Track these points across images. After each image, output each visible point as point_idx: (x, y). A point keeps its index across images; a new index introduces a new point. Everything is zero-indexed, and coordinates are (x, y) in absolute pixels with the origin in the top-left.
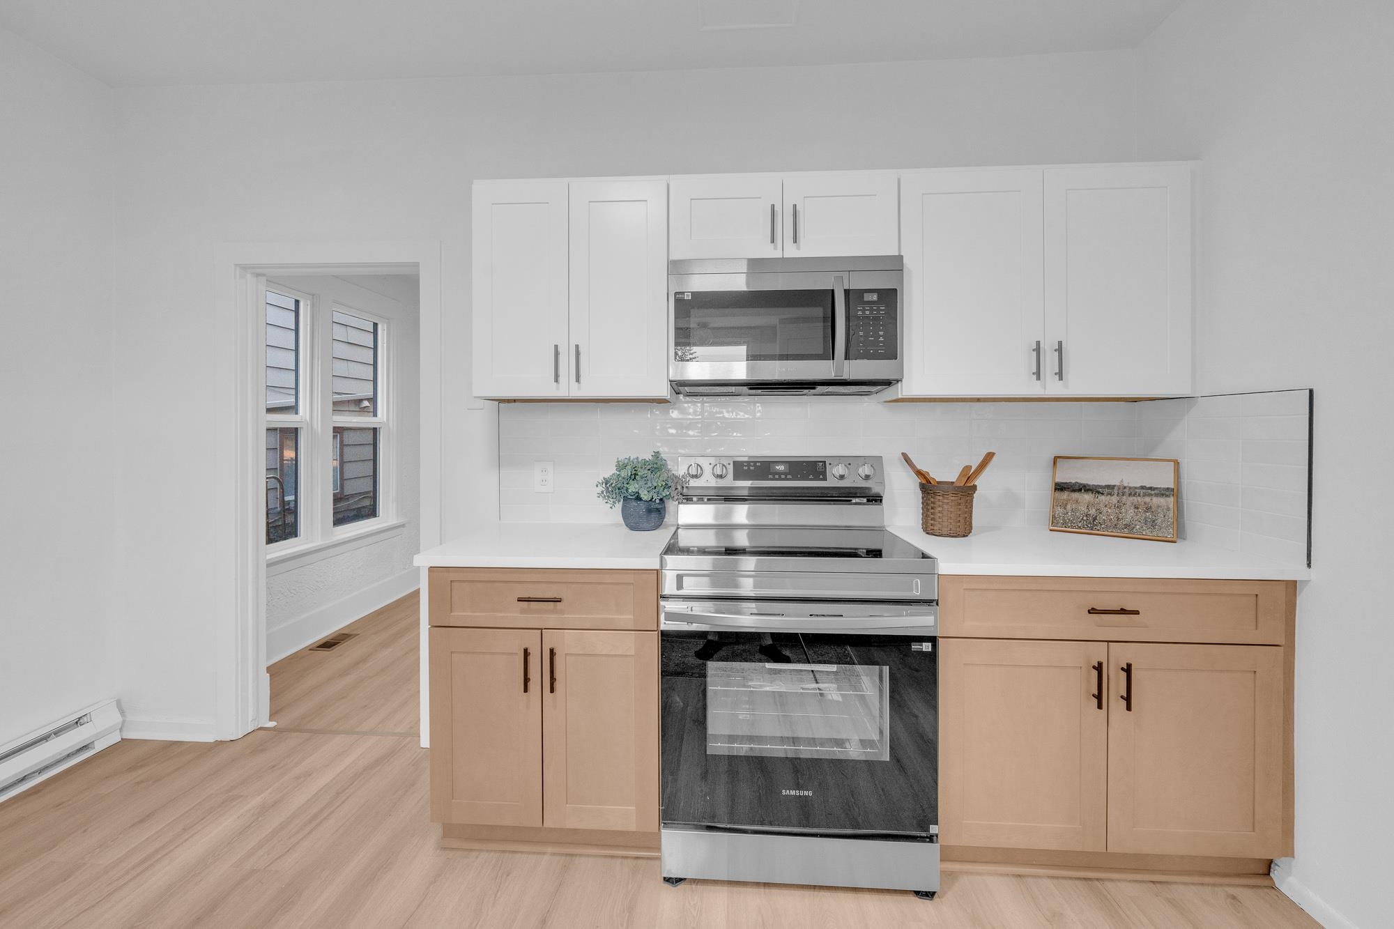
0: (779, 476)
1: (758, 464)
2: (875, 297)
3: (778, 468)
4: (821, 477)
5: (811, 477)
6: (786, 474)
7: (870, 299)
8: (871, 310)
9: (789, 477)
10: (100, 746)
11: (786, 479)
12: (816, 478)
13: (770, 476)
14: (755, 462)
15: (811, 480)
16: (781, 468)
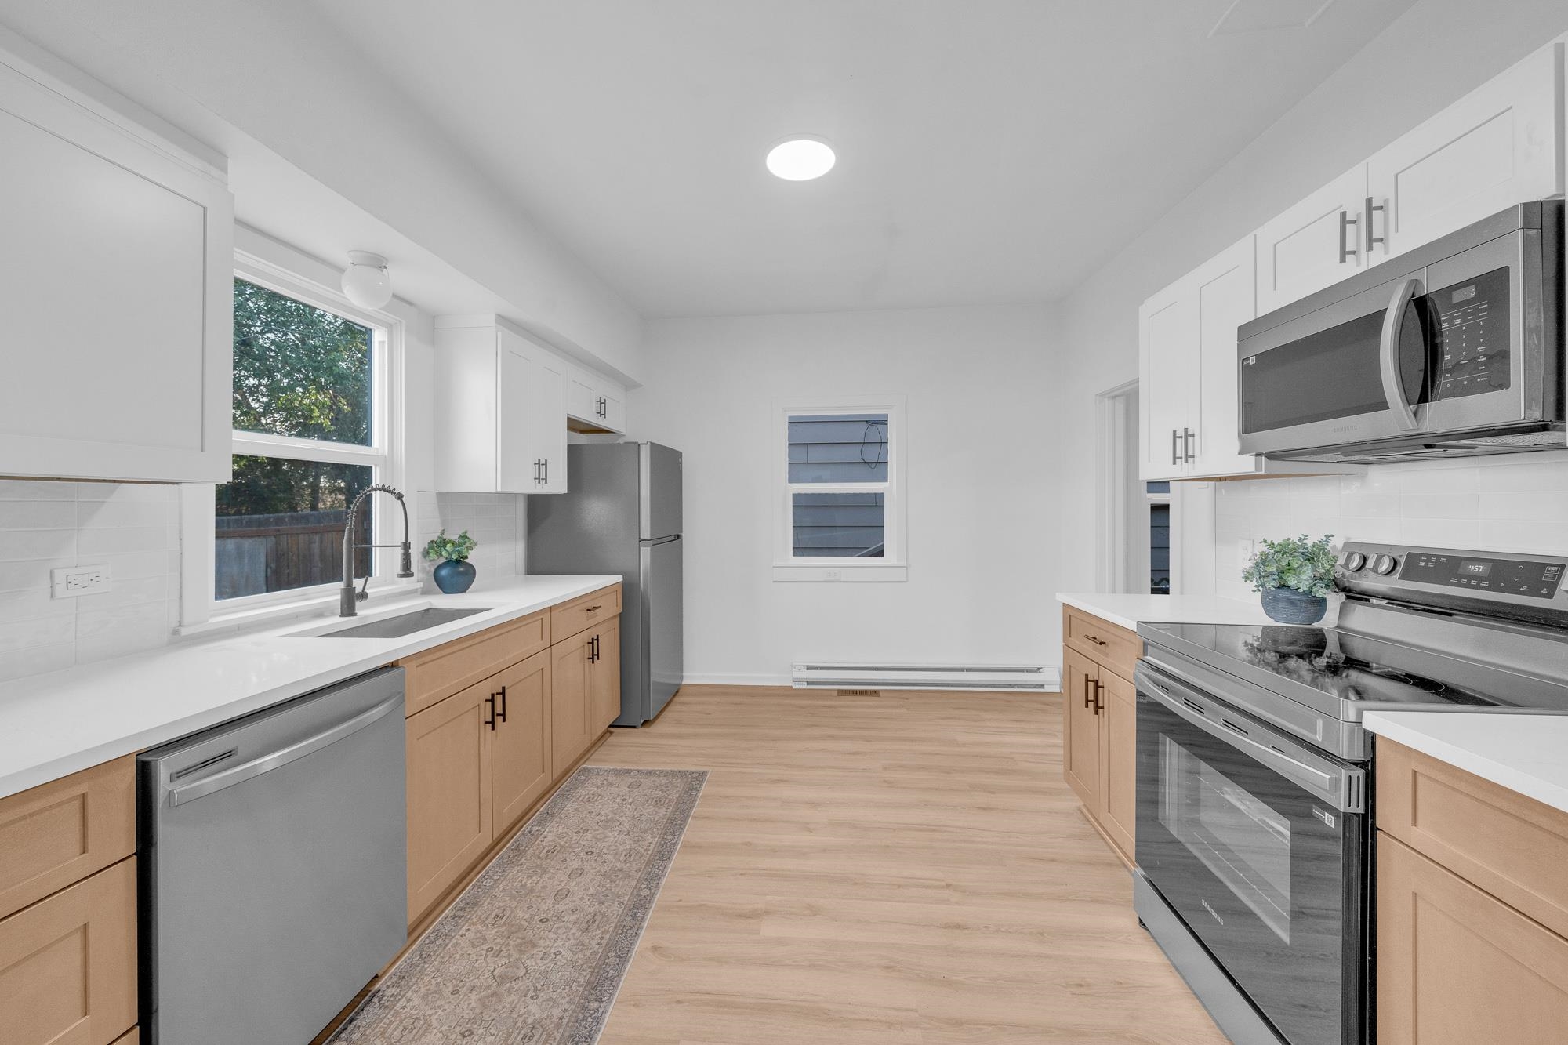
0: (1470, 581)
1: (1443, 560)
2: (1471, 292)
3: (1471, 568)
4: (1545, 591)
5: (1525, 588)
6: (1480, 578)
7: (1465, 297)
8: (1464, 317)
9: (1485, 584)
10: (1047, 689)
11: (1478, 587)
12: (1534, 592)
13: (1454, 580)
14: (1439, 557)
15: (1524, 593)
16: (1474, 568)
